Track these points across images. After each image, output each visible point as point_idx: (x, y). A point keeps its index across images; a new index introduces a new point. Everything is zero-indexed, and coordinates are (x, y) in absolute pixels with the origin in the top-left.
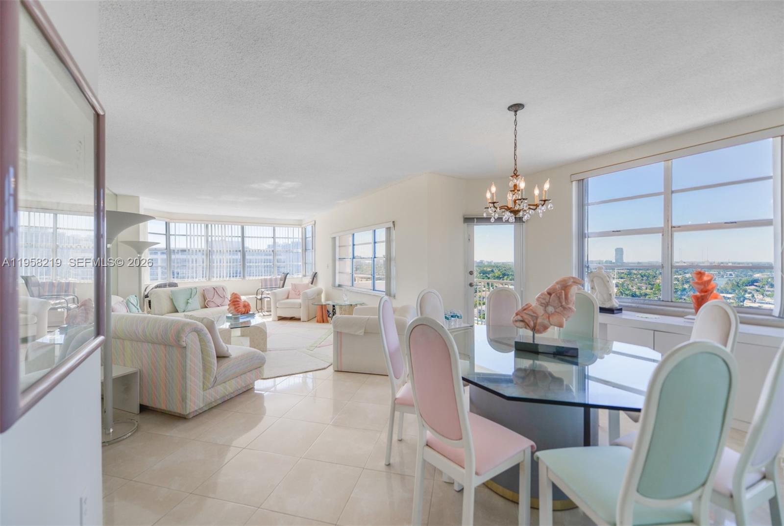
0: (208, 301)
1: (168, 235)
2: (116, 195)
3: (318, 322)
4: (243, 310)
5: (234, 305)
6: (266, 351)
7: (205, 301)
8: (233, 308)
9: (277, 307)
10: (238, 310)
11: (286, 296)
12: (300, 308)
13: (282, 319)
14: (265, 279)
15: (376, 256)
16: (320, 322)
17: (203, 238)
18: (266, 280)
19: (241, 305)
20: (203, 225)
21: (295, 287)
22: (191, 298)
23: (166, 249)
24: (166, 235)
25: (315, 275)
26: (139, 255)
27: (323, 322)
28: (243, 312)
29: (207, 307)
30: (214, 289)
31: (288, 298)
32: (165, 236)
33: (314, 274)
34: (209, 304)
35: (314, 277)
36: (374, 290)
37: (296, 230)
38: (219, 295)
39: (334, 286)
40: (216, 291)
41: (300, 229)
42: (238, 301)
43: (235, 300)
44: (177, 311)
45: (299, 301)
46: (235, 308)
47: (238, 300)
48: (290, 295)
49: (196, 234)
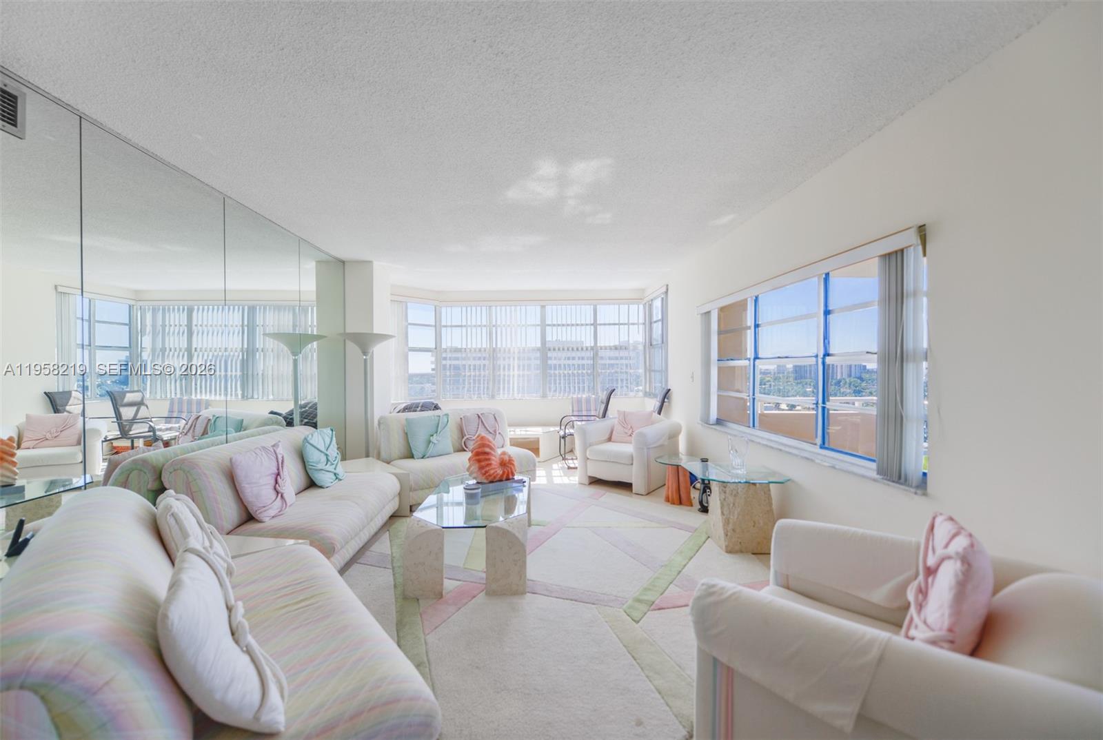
0: (467, 438)
1: (438, 327)
2: (343, 262)
3: (667, 500)
4: (500, 472)
5: (479, 461)
6: (524, 593)
7: (463, 437)
8: (475, 468)
9: (588, 459)
10: (486, 472)
11: (607, 436)
12: (632, 464)
13: (596, 482)
14: (578, 398)
15: (831, 352)
16: (673, 503)
17: (484, 330)
18: (579, 401)
19: (495, 461)
20: (484, 308)
21: (624, 417)
22: (436, 432)
23: (436, 348)
24: (435, 326)
25: (667, 394)
26: (365, 357)
27: (681, 503)
28: (497, 478)
29: (465, 450)
30: (479, 417)
31: (610, 439)
32: (434, 328)
33: (665, 391)
34: (468, 446)
35: (665, 397)
36: (823, 446)
37: (634, 308)
38: (487, 430)
39: (706, 421)
40: (482, 422)
41: (641, 307)
42: (488, 454)
43: (480, 450)
44: (412, 456)
45: (628, 449)
46: (481, 468)
47: (487, 450)
48: (614, 432)
49: (474, 323)
